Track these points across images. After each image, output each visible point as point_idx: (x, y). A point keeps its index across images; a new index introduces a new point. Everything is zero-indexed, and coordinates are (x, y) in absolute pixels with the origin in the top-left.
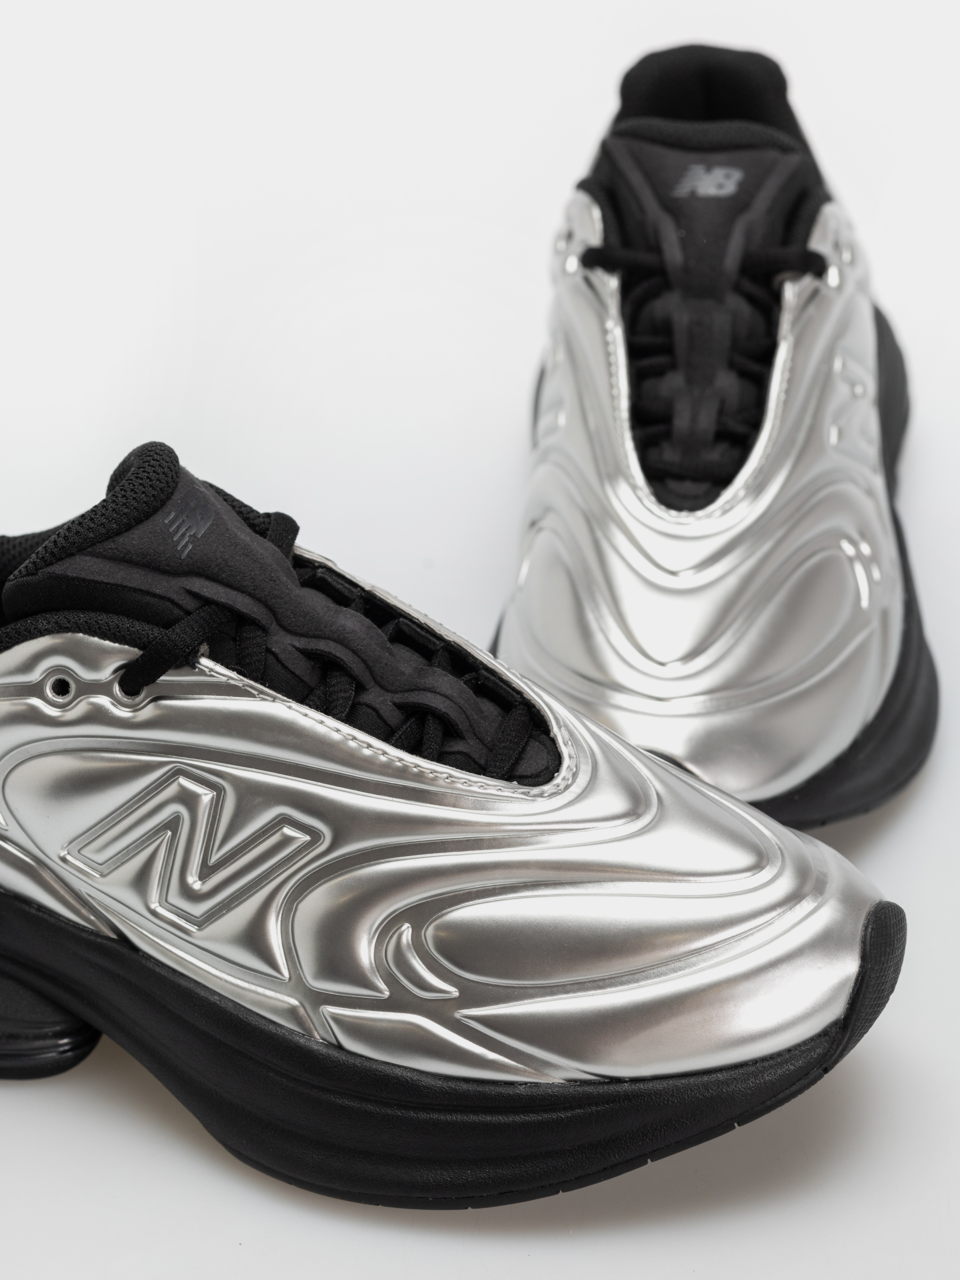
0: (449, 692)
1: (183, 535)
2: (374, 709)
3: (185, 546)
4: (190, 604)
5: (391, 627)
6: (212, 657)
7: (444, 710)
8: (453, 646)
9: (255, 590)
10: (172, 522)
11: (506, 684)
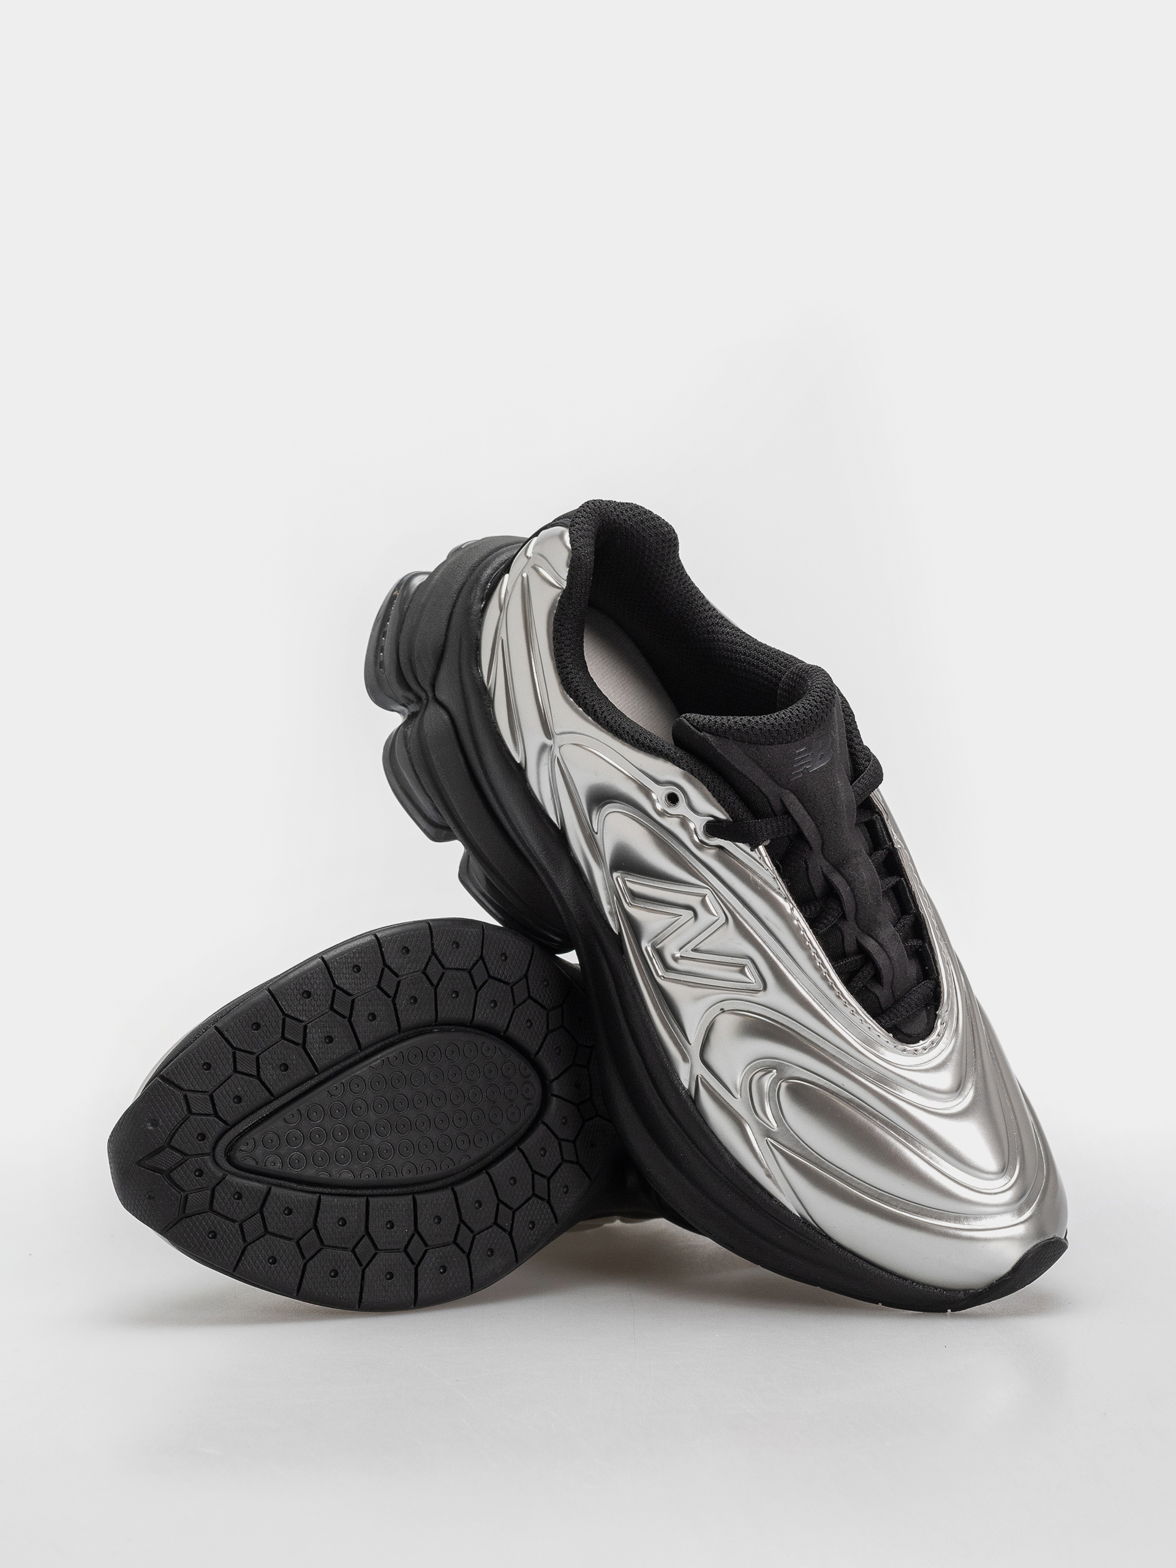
0: (893, 955)
1: (802, 765)
2: (843, 937)
3: (798, 774)
4: (777, 806)
5: (893, 880)
6: (767, 848)
7: (881, 966)
8: (920, 916)
9: (821, 824)
10: (800, 754)
11: (934, 962)
